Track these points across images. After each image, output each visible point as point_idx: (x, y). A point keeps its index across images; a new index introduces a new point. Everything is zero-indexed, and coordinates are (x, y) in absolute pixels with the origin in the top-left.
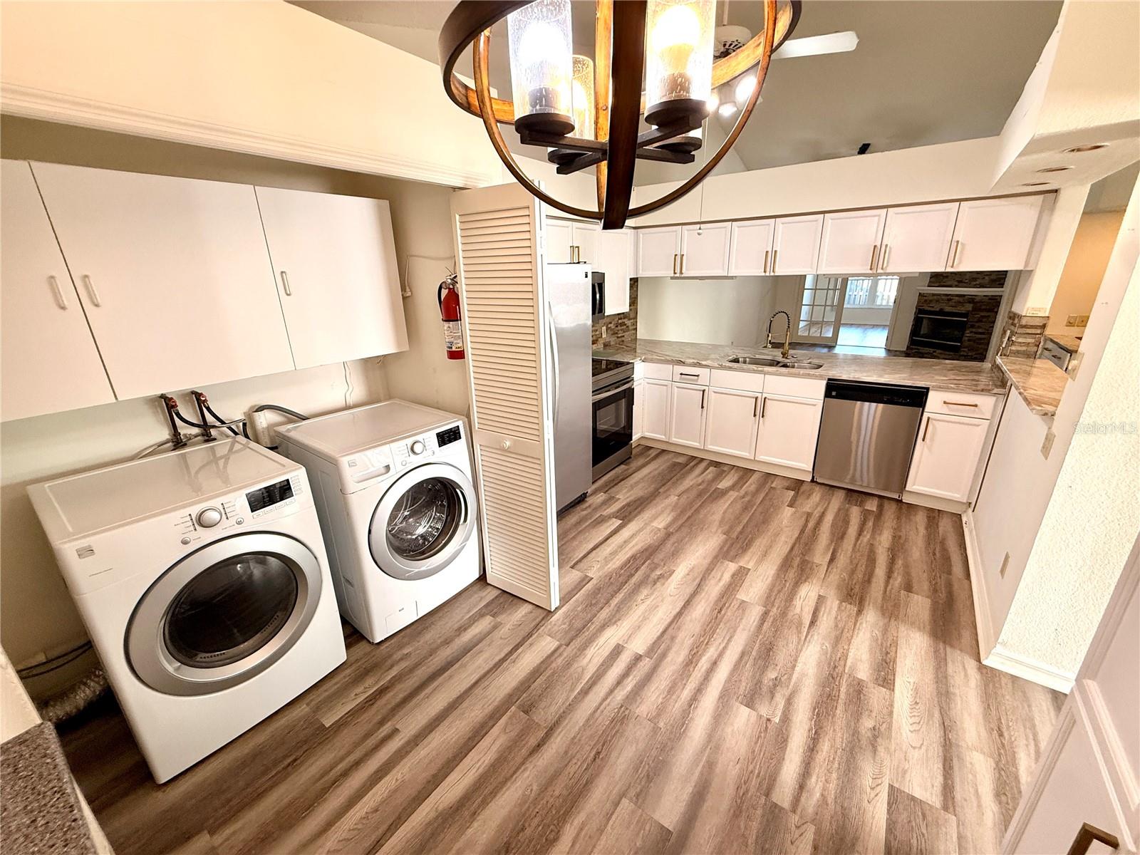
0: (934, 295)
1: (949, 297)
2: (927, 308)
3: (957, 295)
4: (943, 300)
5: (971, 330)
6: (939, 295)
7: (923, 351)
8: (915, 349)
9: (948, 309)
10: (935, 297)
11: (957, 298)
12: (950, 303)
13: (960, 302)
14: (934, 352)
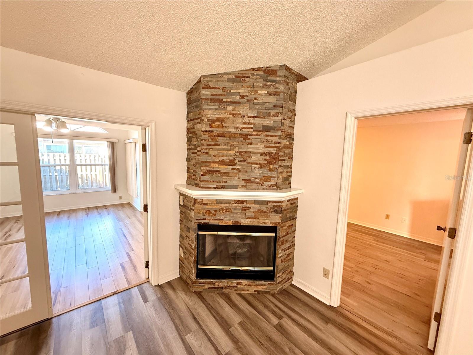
0: (219, 202)
1: (244, 205)
2: (212, 222)
3: (256, 202)
4: (235, 209)
5: (284, 247)
6: (228, 202)
7: (221, 285)
8: (209, 283)
9: (245, 222)
10: (223, 205)
11: (257, 206)
12: (248, 213)
13: (262, 212)
14: (240, 284)
